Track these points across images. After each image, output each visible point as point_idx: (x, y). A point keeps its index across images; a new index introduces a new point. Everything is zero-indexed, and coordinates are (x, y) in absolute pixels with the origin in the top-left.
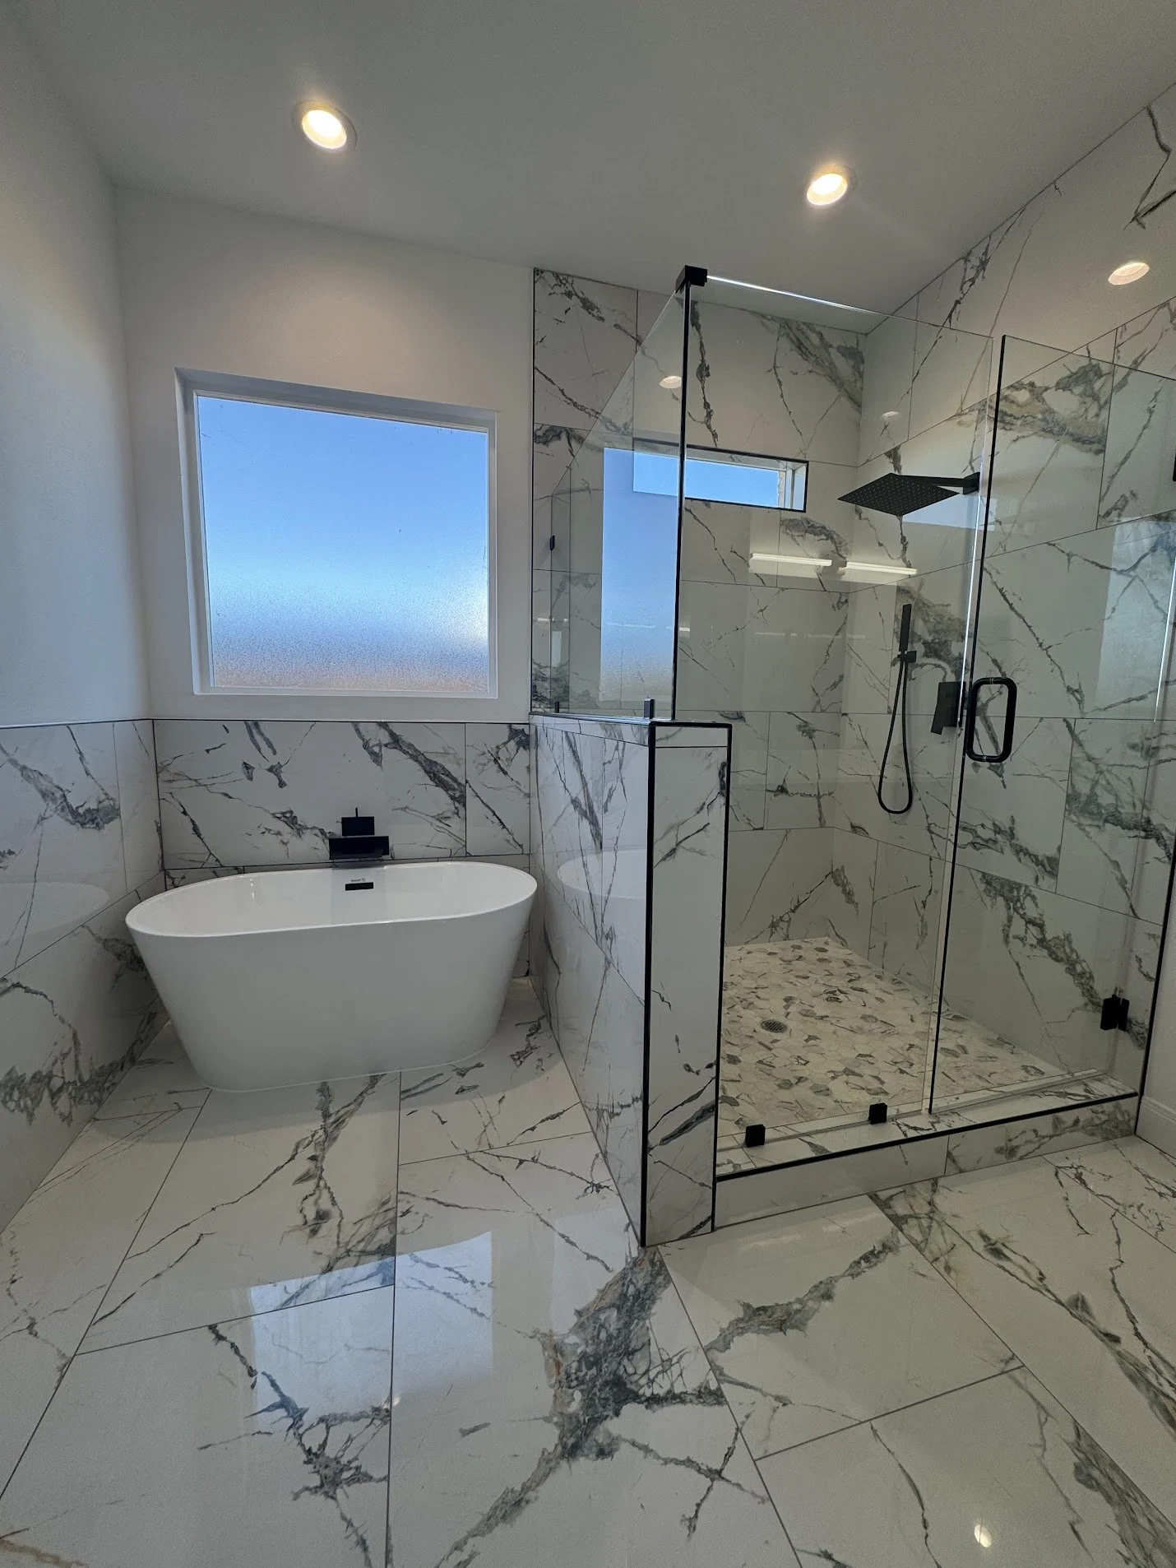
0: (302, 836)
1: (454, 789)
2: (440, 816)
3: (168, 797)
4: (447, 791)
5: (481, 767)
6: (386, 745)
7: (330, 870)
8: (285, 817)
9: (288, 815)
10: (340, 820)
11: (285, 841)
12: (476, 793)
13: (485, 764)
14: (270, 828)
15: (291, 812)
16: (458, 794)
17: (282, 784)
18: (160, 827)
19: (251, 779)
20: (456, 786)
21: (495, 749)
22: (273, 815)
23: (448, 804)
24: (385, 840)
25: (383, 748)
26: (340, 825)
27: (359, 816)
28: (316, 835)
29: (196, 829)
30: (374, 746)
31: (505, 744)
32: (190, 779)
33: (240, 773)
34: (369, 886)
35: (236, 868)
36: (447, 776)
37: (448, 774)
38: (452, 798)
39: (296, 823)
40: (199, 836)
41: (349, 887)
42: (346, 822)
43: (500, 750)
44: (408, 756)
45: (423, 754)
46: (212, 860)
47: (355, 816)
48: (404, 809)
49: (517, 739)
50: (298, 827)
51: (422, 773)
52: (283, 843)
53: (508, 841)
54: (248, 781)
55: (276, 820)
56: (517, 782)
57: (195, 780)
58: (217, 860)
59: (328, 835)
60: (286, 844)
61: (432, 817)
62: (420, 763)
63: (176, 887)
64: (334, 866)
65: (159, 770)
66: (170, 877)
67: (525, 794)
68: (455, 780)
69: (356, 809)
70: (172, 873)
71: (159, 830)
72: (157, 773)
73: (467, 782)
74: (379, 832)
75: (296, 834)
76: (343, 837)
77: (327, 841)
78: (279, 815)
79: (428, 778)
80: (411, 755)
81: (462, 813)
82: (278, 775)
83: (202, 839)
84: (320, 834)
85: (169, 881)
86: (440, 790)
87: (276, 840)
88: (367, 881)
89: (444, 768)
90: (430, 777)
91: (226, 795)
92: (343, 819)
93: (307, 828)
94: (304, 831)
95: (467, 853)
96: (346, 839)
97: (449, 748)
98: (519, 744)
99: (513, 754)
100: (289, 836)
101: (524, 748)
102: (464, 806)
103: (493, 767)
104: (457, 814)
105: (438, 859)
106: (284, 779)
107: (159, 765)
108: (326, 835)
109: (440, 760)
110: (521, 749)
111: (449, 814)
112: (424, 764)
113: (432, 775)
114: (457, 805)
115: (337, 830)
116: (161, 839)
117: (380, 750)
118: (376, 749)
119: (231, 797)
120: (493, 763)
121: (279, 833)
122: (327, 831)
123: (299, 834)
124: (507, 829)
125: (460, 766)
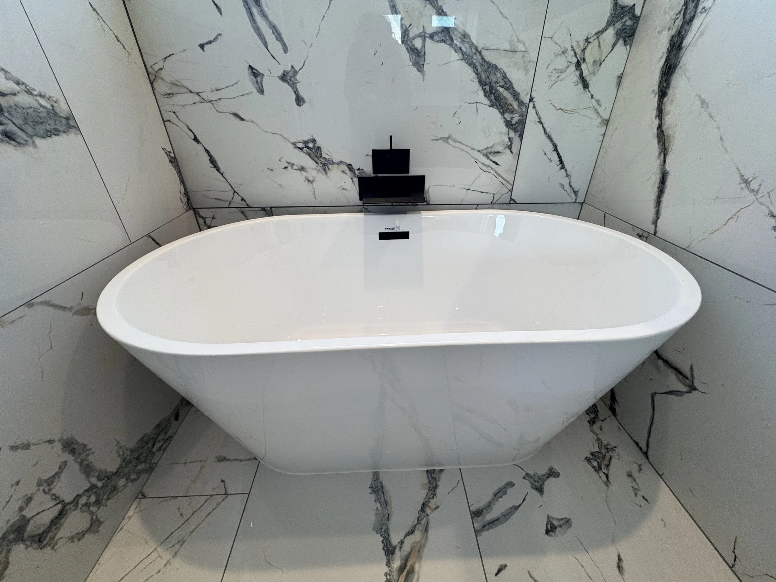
0: (329, 173)
1: (512, 112)
2: (489, 150)
3: (172, 117)
4: (502, 113)
5: (555, 75)
6: (432, 37)
7: (361, 215)
8: (308, 147)
9: (311, 145)
10: (371, 154)
11: (311, 179)
12: (540, 119)
13: (562, 71)
14: (293, 162)
15: (314, 141)
16: (516, 118)
17: (299, 101)
18: (175, 158)
19: (261, 91)
20: (515, 105)
21: (582, 43)
22: (293, 144)
23: (501, 133)
24: (421, 179)
25: (428, 41)
26: (370, 159)
27: (394, 148)
28: (343, 172)
29: (213, 161)
30: (414, 38)
31: (599, 34)
32: (191, 92)
33: (248, 83)
34: (405, 235)
35: (263, 209)
36: (507, 89)
37: (509, 86)
38: (508, 124)
39: (321, 156)
40: (218, 170)
41: (383, 236)
42: (377, 155)
43: (590, 46)
44: (460, 56)
45: (480, 53)
46: (237, 199)
47: (389, 148)
48: (446, 140)
49: (619, 25)
50: (323, 161)
51: (476, 85)
52: (309, 181)
53: (563, 186)
54: (259, 95)
55: (297, 151)
56: (597, 101)
57: (198, 94)
58: (243, 199)
59: (357, 172)
60: (312, 183)
61: (479, 151)
62: (475, 68)
63: (209, 227)
64: (364, 210)
65: (152, 77)
66: (200, 216)
67: (603, 120)
68: (516, 95)
69: (391, 137)
70: (203, 212)
71: (174, 161)
72: (152, 83)
73: (531, 100)
74: (414, 170)
75: (321, 169)
76: (373, 175)
77: (356, 180)
78: (301, 145)
79: (481, 93)
80: (463, 54)
81: (515, 149)
82: (293, 85)
83: (222, 174)
84: (347, 171)
85: (201, 221)
86: (494, 112)
87: (300, 176)
88: (403, 230)
89: (505, 77)
90: (484, 90)
91: (236, 115)
92: (374, 151)
93: (333, 163)
94: (330, 166)
95: (511, 199)
96: (377, 177)
97: (519, 41)
98: (619, 35)
99: (605, 52)
100: (314, 173)
101: (625, 42)
102: (521, 136)
103: (572, 75)
104: (510, 148)
105: (477, 206)
106: (302, 93)
107: (150, 70)
108: (354, 173)
109: (502, 63)
110: (621, 42)
111: (499, 148)
112: (480, 70)
113: (487, 87)
114: (512, 134)
115: (367, 167)
116: (180, 173)
117: (424, 46)
118: (418, 43)
119: (242, 119)
120: (573, 68)
121: (302, 169)
122: (355, 167)
123: (325, 170)
124: (566, 171)
125: (526, 74)
